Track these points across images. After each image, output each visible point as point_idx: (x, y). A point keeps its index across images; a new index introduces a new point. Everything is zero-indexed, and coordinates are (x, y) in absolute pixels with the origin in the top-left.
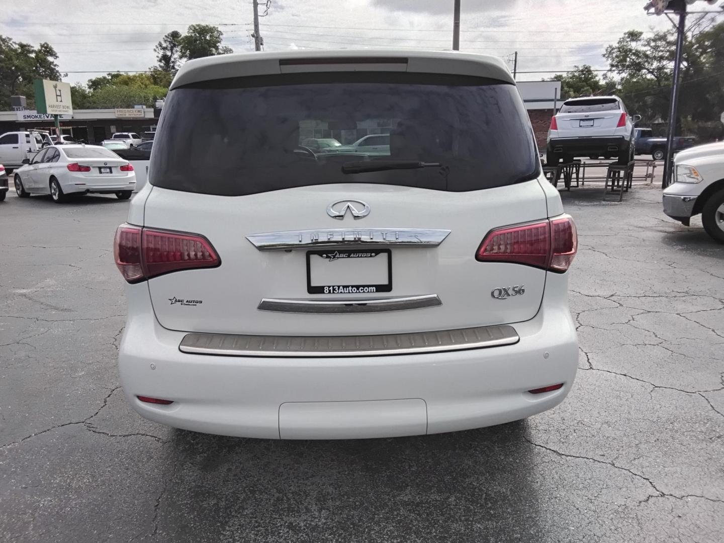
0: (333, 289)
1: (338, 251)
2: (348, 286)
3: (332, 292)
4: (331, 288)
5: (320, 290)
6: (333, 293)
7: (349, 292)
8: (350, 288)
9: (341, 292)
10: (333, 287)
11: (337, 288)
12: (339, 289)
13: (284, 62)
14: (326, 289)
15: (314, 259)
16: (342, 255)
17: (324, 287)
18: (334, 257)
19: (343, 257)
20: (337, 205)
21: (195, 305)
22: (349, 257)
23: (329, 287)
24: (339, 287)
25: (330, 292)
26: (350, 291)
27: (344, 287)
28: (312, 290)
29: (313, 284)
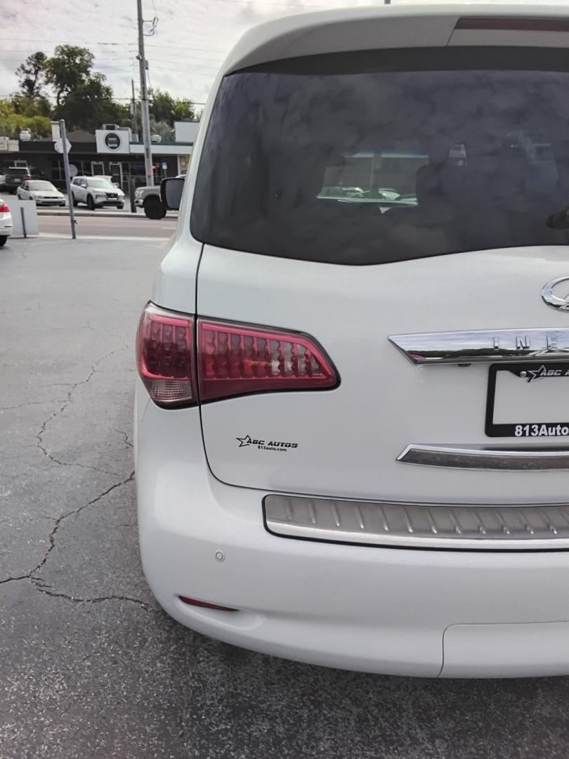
0: (530, 429)
1: (545, 364)
2: (555, 425)
3: (527, 434)
4: (527, 428)
5: (508, 430)
6: (530, 435)
7: (556, 435)
8: (559, 428)
9: (543, 435)
10: (531, 425)
11: (537, 427)
12: (539, 430)
13: (468, 22)
14: (518, 430)
15: (503, 377)
16: (551, 372)
17: (515, 425)
18: (538, 376)
19: (553, 376)
20: (559, 284)
21: (285, 450)
22: (563, 375)
23: (524, 426)
24: (540, 425)
25: (524, 434)
26: (558, 433)
27: (548, 425)
28: (492, 429)
29: (497, 420)
